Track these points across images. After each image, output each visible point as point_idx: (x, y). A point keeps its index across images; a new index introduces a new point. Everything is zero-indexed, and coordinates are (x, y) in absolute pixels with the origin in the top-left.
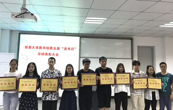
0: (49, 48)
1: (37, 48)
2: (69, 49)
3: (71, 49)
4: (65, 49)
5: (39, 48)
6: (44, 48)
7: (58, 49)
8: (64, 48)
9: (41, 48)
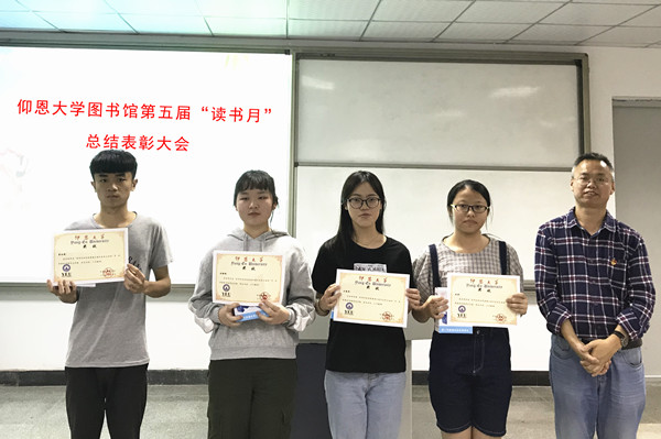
0: (139, 112)
1: (78, 108)
2: (237, 114)
3: (245, 114)
4: (219, 114)
5: (86, 109)
6: (113, 109)
7: (184, 113)
8: (210, 109)
9: (95, 109)
